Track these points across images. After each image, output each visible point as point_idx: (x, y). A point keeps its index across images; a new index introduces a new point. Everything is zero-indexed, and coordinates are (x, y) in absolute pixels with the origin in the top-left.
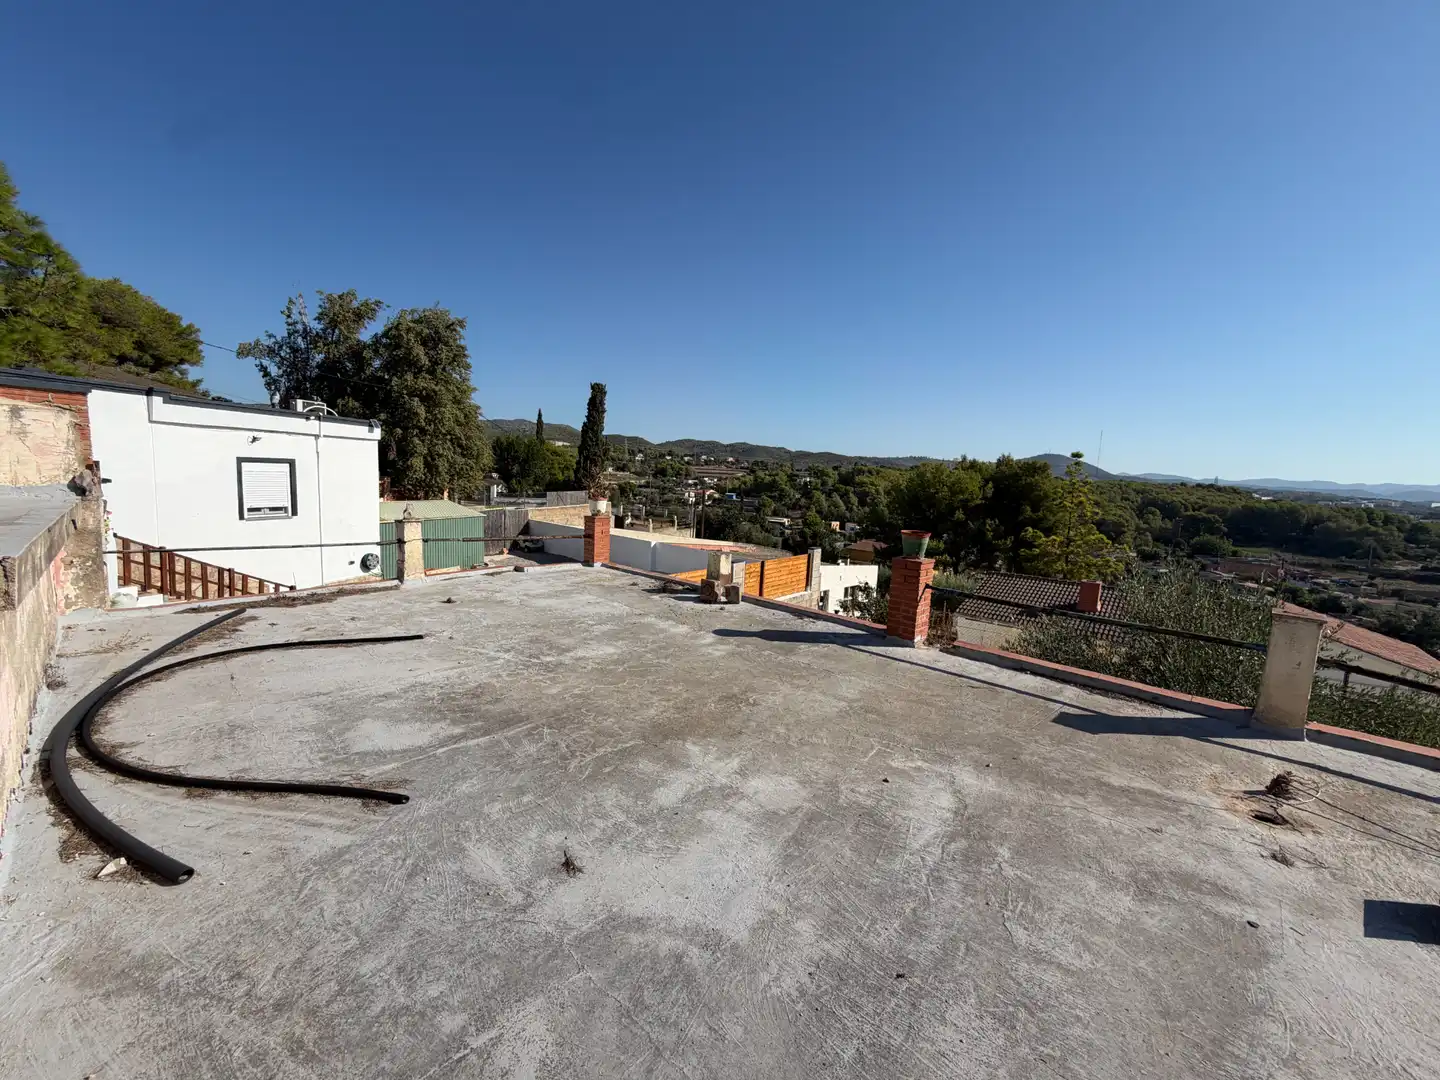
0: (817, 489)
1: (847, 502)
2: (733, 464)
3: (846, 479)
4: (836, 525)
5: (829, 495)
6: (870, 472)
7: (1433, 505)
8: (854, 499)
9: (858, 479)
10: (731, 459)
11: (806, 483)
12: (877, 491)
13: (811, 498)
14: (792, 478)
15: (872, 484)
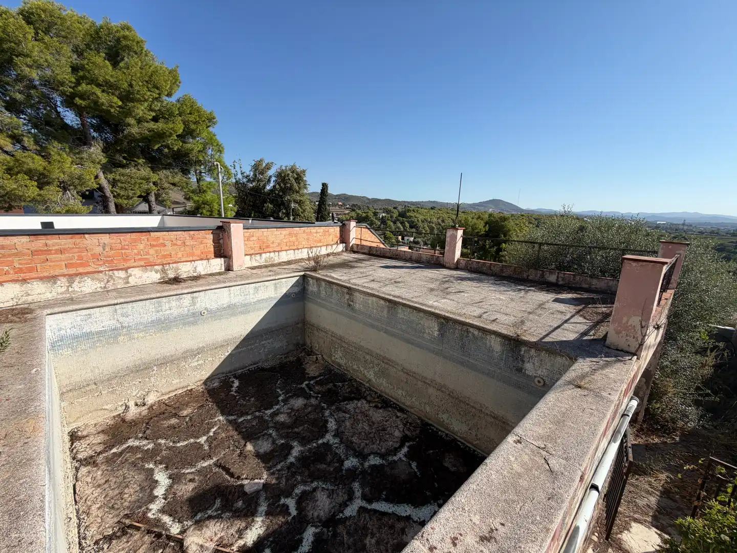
0: (388, 220)
1: (404, 226)
2: (342, 206)
3: (402, 215)
4: (400, 238)
5: (395, 223)
6: (413, 211)
7: (658, 222)
8: (407, 225)
9: (408, 214)
10: (340, 203)
11: (383, 217)
12: (418, 220)
13: (386, 224)
14: (375, 214)
15: (416, 217)
